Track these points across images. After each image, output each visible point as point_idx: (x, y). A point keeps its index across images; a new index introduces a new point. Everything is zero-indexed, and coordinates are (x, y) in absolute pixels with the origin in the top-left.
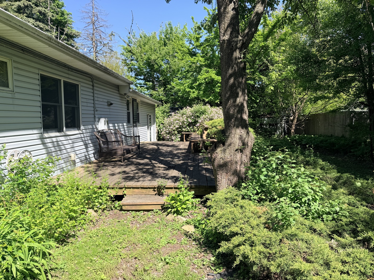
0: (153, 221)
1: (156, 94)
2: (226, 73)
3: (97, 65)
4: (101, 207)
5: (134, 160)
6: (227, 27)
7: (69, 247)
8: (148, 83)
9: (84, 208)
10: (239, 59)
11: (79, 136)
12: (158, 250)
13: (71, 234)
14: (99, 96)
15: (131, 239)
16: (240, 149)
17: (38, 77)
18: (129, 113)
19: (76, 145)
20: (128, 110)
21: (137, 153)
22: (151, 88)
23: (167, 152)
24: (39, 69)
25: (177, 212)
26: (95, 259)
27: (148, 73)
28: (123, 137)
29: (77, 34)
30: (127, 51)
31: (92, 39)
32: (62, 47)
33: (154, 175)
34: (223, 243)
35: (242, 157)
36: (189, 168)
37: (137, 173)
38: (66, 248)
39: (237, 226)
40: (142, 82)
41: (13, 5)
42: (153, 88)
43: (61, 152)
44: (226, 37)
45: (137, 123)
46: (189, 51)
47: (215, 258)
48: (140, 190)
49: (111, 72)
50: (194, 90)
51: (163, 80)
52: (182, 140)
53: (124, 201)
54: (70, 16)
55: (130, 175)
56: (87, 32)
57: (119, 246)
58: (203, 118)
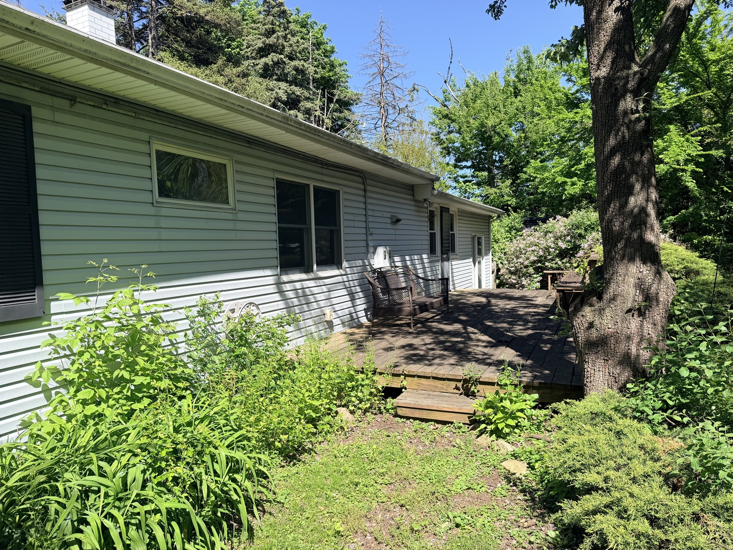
0: (450, 444)
1: (496, 193)
2: (604, 145)
3: (369, 153)
4: (360, 406)
5: (433, 324)
6: (605, 51)
7: (300, 467)
8: (480, 174)
9: (331, 405)
10: (633, 114)
11: (340, 279)
12: (445, 498)
13: (306, 447)
14: (375, 208)
15: (401, 470)
16: (639, 310)
17: (273, 183)
18: (432, 236)
19: (334, 294)
20: (432, 228)
21: (443, 312)
22: (485, 183)
23: (504, 310)
24: (274, 170)
25: (498, 433)
26: (335, 495)
27: (480, 153)
28: (421, 281)
29: (354, 98)
30: (440, 116)
31: (380, 103)
32: (306, 131)
33: (463, 354)
34: (565, 504)
35: (642, 326)
36: (542, 345)
37: (432, 349)
38: (294, 470)
39: (598, 473)
40: (469, 172)
41: (257, 65)
42: (491, 182)
43: (308, 307)
44: (603, 72)
45: (450, 254)
46: (568, 98)
47: (557, 532)
48: (431, 381)
49: (395, 163)
50: (575, 179)
51: (511, 164)
52: (544, 286)
53: (401, 400)
54: (344, 67)
55: (418, 352)
56: (370, 92)
57: (380, 480)
58: (592, 240)
